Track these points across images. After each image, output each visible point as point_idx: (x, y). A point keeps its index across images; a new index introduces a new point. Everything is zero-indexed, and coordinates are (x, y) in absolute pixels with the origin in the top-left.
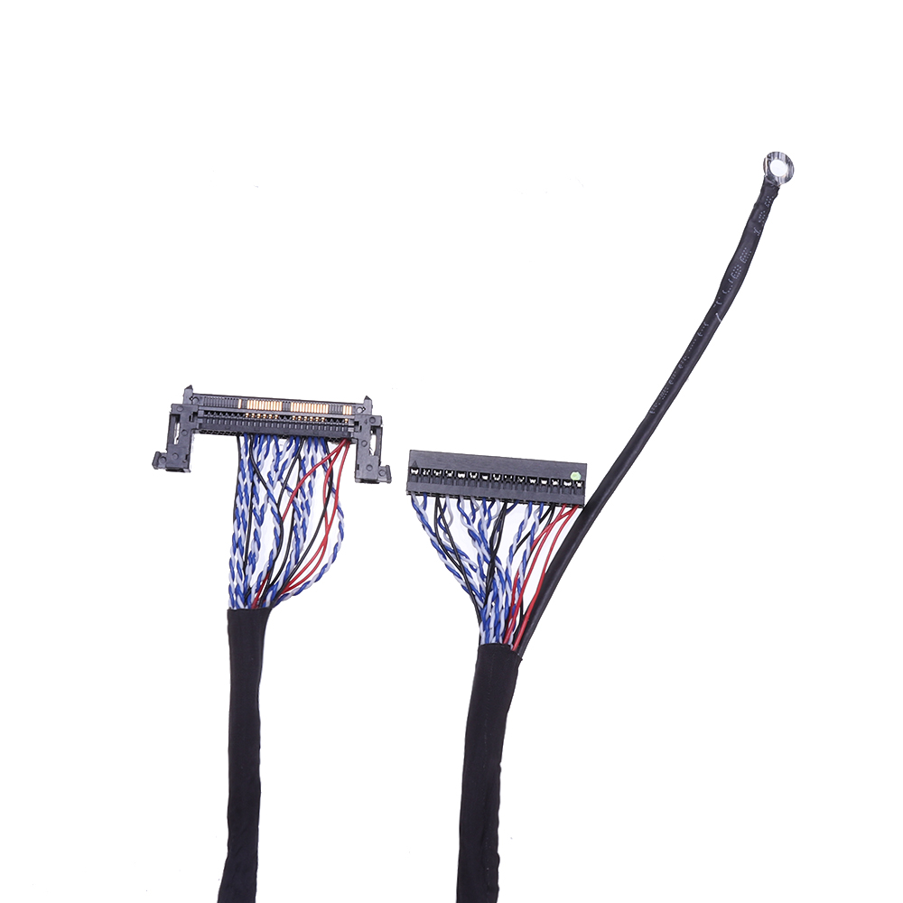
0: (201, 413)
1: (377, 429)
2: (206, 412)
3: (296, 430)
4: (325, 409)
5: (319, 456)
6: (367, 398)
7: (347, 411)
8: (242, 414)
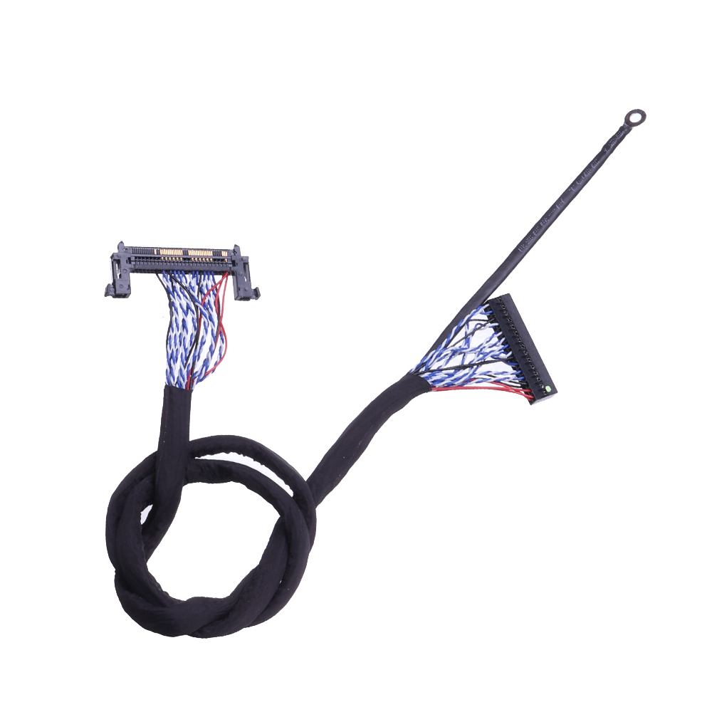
0: (133, 259)
1: (246, 264)
2: (136, 257)
3: (195, 267)
4: (210, 254)
5: (210, 283)
6: (236, 246)
7: (224, 254)
8: (159, 258)
